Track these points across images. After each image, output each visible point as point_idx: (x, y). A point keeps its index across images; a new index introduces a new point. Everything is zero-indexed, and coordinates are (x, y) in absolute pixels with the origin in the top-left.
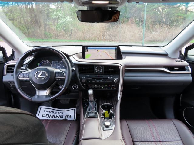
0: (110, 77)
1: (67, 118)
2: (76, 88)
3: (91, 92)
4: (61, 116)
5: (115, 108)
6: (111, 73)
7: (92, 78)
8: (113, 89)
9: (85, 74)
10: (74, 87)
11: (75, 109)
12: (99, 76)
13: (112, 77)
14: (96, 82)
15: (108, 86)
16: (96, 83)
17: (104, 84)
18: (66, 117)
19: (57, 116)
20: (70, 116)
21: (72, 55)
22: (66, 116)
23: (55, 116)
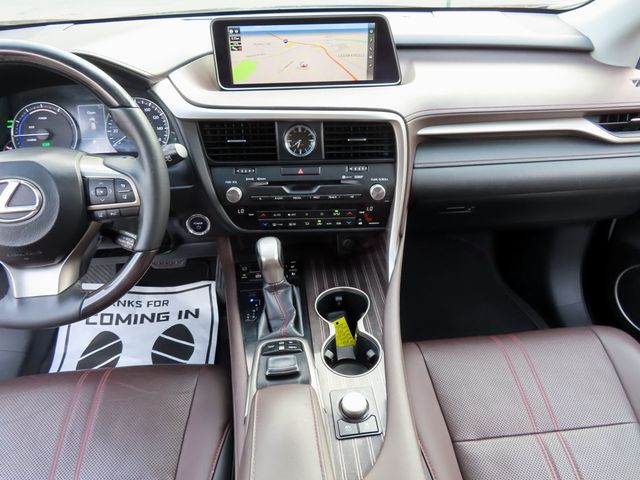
0: (352, 175)
1: (183, 321)
2: (204, 227)
3: (269, 249)
4: (159, 315)
5: (377, 311)
6: (356, 156)
7: (270, 183)
8: (365, 224)
9: (237, 167)
10: (194, 228)
11: (213, 284)
12: (301, 172)
13: (358, 173)
14: (288, 199)
15: (343, 214)
16: (289, 204)
17: (326, 206)
18: (180, 317)
19: (143, 316)
20: (196, 315)
21: (165, 75)
22: (181, 312)
23: (136, 316)
